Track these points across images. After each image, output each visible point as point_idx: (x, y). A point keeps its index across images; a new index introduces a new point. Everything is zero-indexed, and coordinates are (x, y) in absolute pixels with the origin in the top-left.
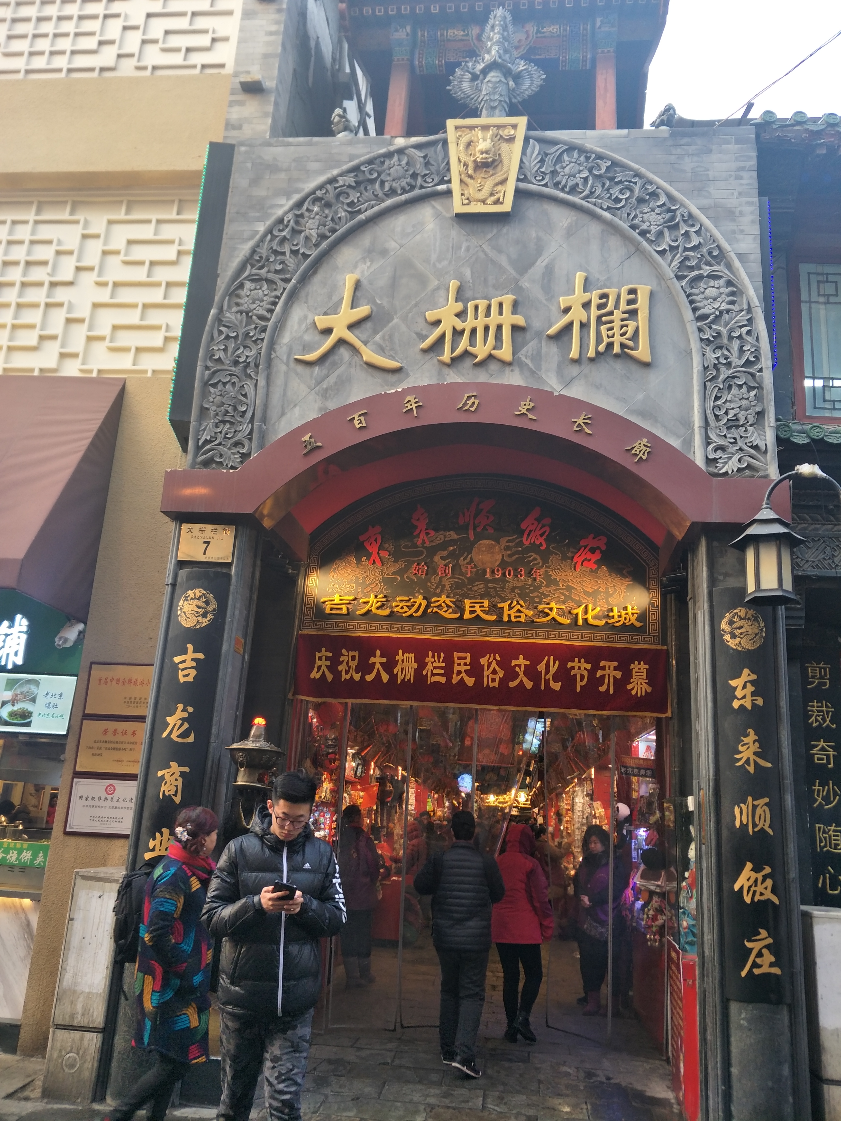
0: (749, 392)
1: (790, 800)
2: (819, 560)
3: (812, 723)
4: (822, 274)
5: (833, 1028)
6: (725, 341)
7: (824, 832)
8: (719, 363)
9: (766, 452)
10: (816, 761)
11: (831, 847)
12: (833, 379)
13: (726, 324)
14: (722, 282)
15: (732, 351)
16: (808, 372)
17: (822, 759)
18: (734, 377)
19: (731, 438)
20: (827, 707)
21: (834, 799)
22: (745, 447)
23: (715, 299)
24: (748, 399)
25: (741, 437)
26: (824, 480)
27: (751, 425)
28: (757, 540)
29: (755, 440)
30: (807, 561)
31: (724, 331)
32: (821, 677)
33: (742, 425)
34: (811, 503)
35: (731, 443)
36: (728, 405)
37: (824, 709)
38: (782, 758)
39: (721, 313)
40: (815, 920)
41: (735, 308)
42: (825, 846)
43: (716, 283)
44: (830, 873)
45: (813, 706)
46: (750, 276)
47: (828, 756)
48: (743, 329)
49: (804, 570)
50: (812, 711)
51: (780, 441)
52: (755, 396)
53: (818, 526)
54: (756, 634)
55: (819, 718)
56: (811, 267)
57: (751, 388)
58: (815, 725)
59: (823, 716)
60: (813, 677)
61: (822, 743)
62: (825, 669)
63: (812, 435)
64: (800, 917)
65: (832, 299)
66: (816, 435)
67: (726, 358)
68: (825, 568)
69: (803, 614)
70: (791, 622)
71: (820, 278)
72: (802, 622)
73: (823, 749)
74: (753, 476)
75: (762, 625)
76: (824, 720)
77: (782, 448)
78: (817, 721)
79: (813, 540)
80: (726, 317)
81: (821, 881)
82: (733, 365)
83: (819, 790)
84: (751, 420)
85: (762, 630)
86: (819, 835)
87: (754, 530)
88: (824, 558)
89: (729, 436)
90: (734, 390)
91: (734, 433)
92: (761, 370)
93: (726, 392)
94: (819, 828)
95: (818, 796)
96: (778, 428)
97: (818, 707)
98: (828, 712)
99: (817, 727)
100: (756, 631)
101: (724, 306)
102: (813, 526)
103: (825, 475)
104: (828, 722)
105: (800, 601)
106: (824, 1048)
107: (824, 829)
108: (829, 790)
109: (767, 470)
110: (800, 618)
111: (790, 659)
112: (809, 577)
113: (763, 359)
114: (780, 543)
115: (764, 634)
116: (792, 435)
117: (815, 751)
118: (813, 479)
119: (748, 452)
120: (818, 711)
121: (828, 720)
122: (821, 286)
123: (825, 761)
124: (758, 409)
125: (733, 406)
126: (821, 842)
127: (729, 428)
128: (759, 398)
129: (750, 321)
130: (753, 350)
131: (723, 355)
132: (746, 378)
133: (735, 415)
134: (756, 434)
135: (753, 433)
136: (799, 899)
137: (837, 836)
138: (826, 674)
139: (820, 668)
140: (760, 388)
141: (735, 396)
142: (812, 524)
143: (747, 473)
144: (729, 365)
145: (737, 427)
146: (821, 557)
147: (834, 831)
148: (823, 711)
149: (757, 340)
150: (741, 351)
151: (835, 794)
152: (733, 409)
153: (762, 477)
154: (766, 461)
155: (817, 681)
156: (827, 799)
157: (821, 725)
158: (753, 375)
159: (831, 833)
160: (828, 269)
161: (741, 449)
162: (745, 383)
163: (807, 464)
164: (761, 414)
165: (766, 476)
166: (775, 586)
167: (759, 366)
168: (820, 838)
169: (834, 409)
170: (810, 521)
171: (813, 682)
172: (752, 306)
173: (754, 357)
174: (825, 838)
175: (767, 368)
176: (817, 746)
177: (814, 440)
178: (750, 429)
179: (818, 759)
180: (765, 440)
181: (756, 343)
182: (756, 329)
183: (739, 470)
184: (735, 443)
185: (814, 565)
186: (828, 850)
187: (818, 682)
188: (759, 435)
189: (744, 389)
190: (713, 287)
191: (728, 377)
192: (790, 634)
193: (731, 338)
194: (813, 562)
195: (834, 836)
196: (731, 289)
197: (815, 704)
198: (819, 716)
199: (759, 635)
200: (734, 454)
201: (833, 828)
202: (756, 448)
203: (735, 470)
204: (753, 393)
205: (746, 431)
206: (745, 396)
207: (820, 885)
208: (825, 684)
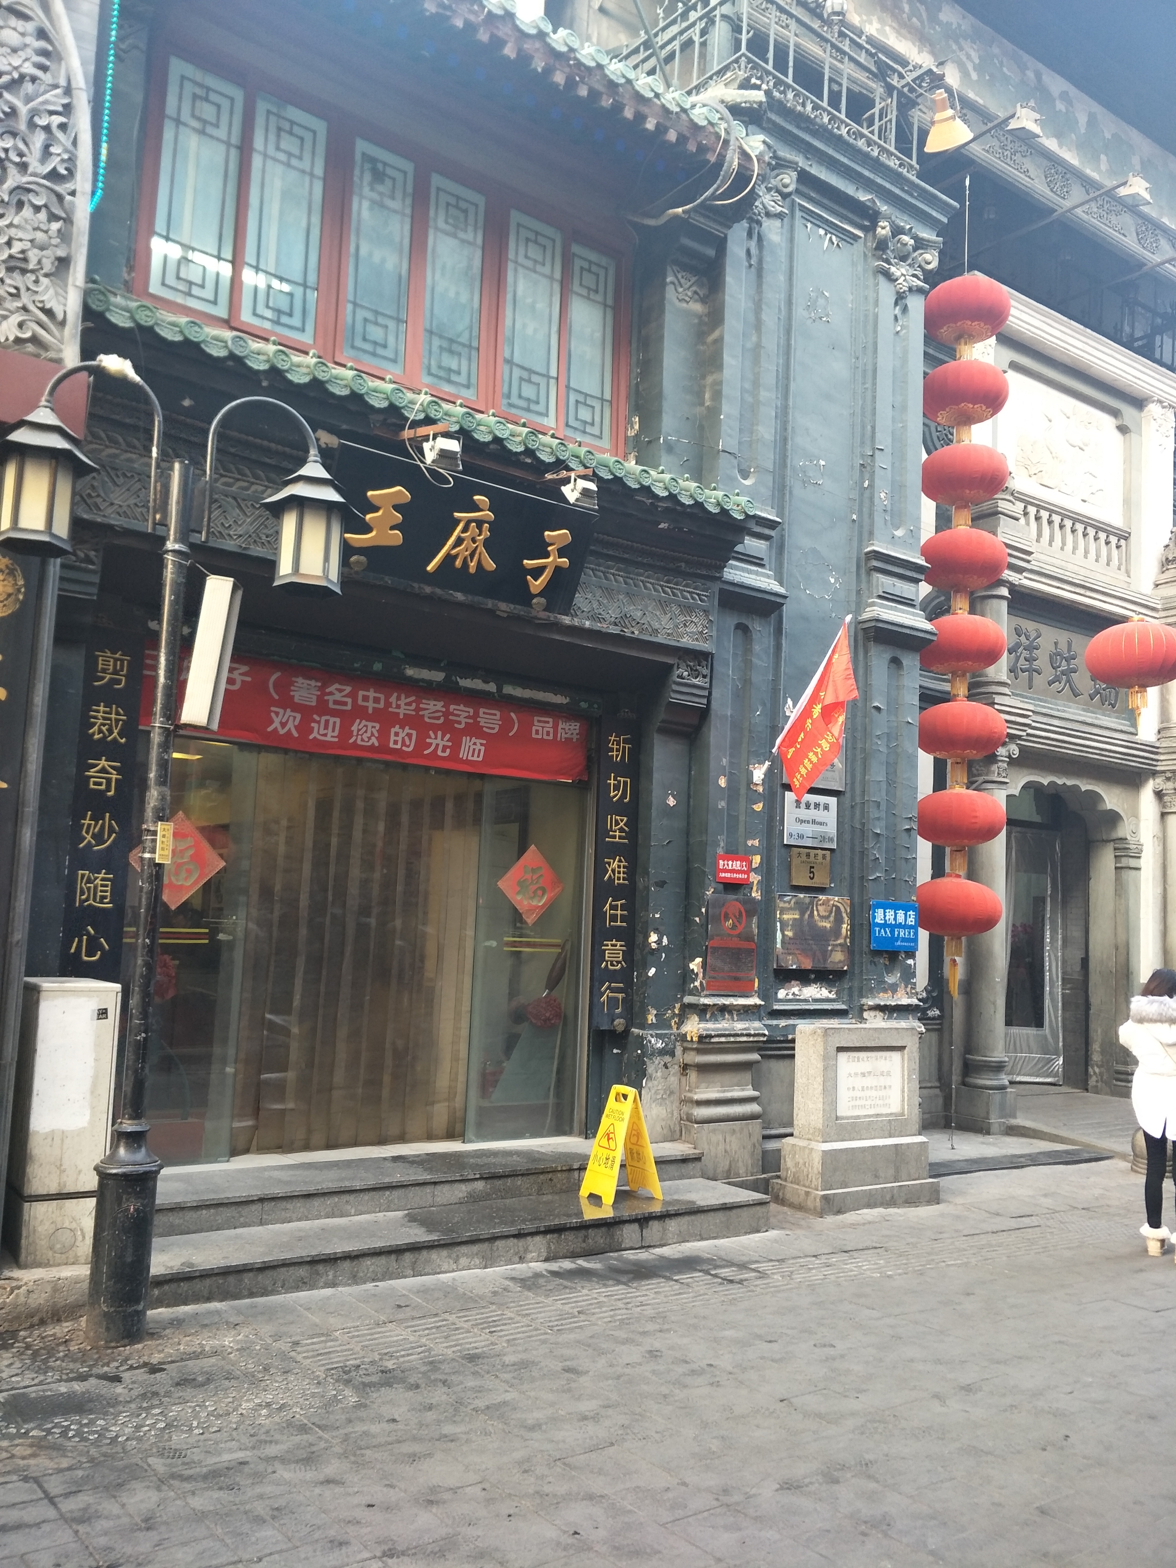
0: (49, 221)
1: (28, 835)
2: (129, 506)
3: (93, 734)
4: (201, 86)
5: (47, 1130)
6: (23, 126)
7: (89, 881)
8: (7, 158)
9: (63, 323)
10: (92, 786)
11: (95, 900)
12: (194, 249)
13: (28, 99)
14: (30, 27)
15: (31, 146)
16: (160, 225)
17: (100, 784)
18: (29, 191)
19: (10, 285)
20: (118, 714)
21: (109, 836)
22: (32, 307)
23: (14, 51)
24: (46, 232)
25: (28, 289)
26: (135, 385)
27: (46, 275)
28: (25, 452)
29: (50, 300)
30: (112, 504)
31: (23, 110)
32: (116, 672)
33: (33, 271)
34: (128, 421)
35: (11, 294)
36: (13, 232)
37: (113, 716)
38: (25, 777)
39: (22, 77)
40: (43, 995)
41: (47, 78)
42: (87, 900)
43: (20, 25)
44: (88, 934)
45: (98, 711)
46: (79, 37)
47: (109, 781)
48: (54, 117)
49: (104, 516)
50: (96, 718)
51: (88, 313)
52: (59, 231)
53: (134, 456)
54: (9, 595)
55: (104, 729)
56: (190, 70)
57: (53, 217)
58: (96, 737)
59: (110, 725)
60: (104, 671)
61: (103, 763)
62: (122, 661)
63: (137, 317)
64: (21, 992)
65: (210, 130)
66: (144, 319)
67: (21, 155)
68: (136, 518)
69: (96, 579)
70: (66, 586)
71: (199, 91)
72: (95, 590)
73: (103, 770)
74: (37, 356)
75: (21, 582)
76: (110, 731)
77: (90, 324)
78: (100, 731)
79: (124, 475)
80: (28, 87)
81: (75, 945)
82: (31, 170)
83: (89, 825)
84: (48, 266)
85: (19, 591)
86: (81, 885)
87: (20, 436)
88: (136, 504)
89: (8, 281)
90: (27, 212)
91: (16, 280)
92: (73, 193)
93: (13, 210)
94: (83, 876)
95: (87, 832)
96: (87, 293)
97: (105, 712)
98: (117, 721)
99: (99, 740)
100: (10, 590)
101: (28, 69)
102: (129, 455)
103: (137, 379)
104: (115, 734)
105: (95, 559)
106: (31, 1157)
107: (89, 878)
108: (103, 826)
109: (60, 351)
110: (91, 584)
111: (61, 639)
112: (110, 527)
113: (79, 176)
114: (57, 463)
115: (21, 597)
116: (108, 310)
117: (92, 772)
118: (122, 381)
119: (35, 316)
120: (104, 719)
121: (116, 731)
122: (198, 103)
123: (103, 787)
124: (61, 253)
125: (20, 235)
126: (82, 893)
127: (10, 270)
128: (65, 236)
129: (67, 109)
130: (66, 156)
131: (16, 148)
132: (48, 198)
133: (23, 252)
134: (51, 291)
135: (47, 289)
136: (23, 969)
137: (106, 886)
138: (122, 670)
139: (116, 660)
140: (68, 221)
141: (26, 221)
142: (126, 451)
143: (30, 348)
144: (23, 167)
145: (24, 271)
146: (132, 501)
147: (103, 879)
148: (110, 719)
149: (75, 143)
150: (46, 152)
151: (111, 831)
152: (21, 240)
153: (51, 360)
154: (62, 336)
155: (108, 676)
156: (99, 838)
157: (105, 737)
158: (60, 198)
159: (98, 881)
160: (211, 81)
161: (25, 309)
162: (45, 206)
163: (115, 356)
164: (63, 263)
165: (59, 361)
166: (40, 525)
167: (70, 186)
168: (81, 888)
169: (189, 294)
170: (124, 446)
171: (103, 678)
172: (74, 85)
173: (66, 169)
174: (89, 889)
175: (83, 194)
176: (96, 765)
177: (140, 327)
178: (45, 281)
179: (95, 783)
180: (65, 305)
181: (70, 147)
182: (74, 126)
183: (18, 341)
184: (16, 296)
185: (121, 511)
186: (90, 905)
187: (111, 679)
188: (57, 294)
189: (43, 215)
190: (15, 29)
191: (18, 188)
192: (64, 604)
193: (32, 125)
194: (120, 506)
195: (102, 886)
196: (42, 44)
197: (102, 708)
198: (104, 725)
199: (13, 597)
200: (12, 313)
201: (101, 875)
202: (49, 313)
203: (11, 338)
204: (55, 226)
205: (36, 282)
206: (42, 226)
207: (73, 950)
208: (119, 682)
